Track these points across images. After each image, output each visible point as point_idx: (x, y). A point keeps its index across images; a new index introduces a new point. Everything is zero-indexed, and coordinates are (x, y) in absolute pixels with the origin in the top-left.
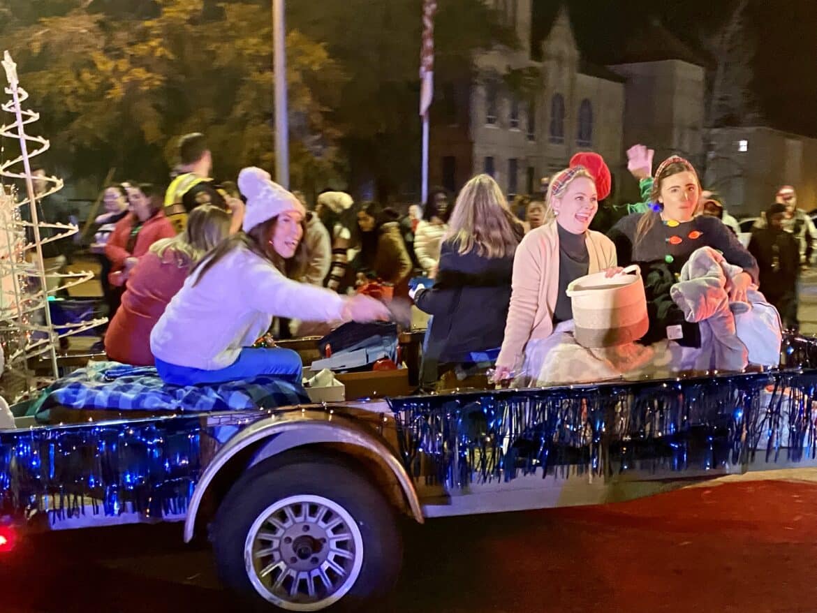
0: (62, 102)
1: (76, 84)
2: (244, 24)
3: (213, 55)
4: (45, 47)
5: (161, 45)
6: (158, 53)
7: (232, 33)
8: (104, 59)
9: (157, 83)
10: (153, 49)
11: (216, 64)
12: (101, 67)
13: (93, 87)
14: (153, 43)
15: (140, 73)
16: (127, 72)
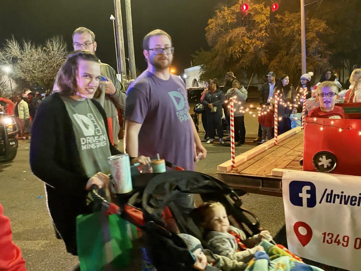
0: (236, 55)
1: (239, 49)
2: (295, 20)
3: (284, 32)
4: (230, 39)
5: (265, 32)
6: (264, 35)
7: (291, 24)
8: (248, 39)
9: (263, 45)
10: (263, 34)
11: (285, 35)
12: (246, 42)
13: (244, 49)
14: (263, 32)
15: (258, 43)
16: (255, 42)
